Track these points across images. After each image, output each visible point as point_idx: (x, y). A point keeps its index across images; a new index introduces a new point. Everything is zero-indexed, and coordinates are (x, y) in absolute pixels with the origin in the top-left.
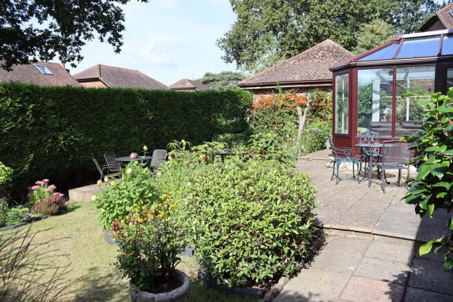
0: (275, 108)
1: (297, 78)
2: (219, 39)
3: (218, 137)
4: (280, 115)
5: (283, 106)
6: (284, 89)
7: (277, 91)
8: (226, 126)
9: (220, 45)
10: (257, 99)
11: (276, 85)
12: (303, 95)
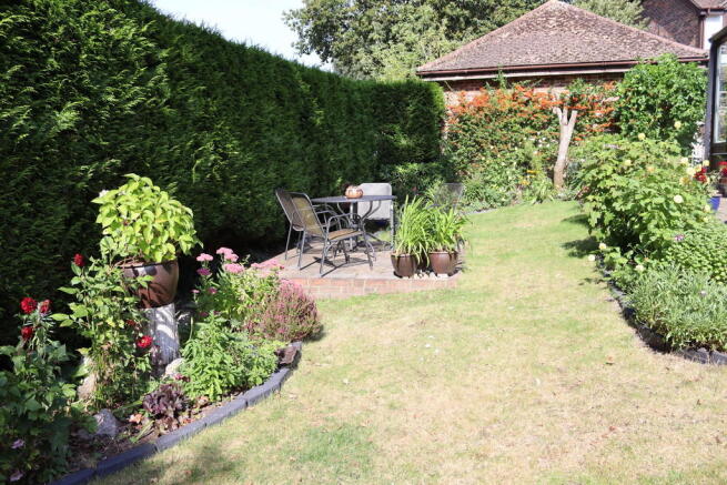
0: (498, 115)
1: (534, 60)
2: (288, 12)
3: (394, 169)
4: (505, 127)
5: (510, 111)
6: (510, 80)
7: (495, 84)
8: (408, 149)
9: (291, 22)
10: (451, 100)
11: (496, 72)
12: (544, 91)
